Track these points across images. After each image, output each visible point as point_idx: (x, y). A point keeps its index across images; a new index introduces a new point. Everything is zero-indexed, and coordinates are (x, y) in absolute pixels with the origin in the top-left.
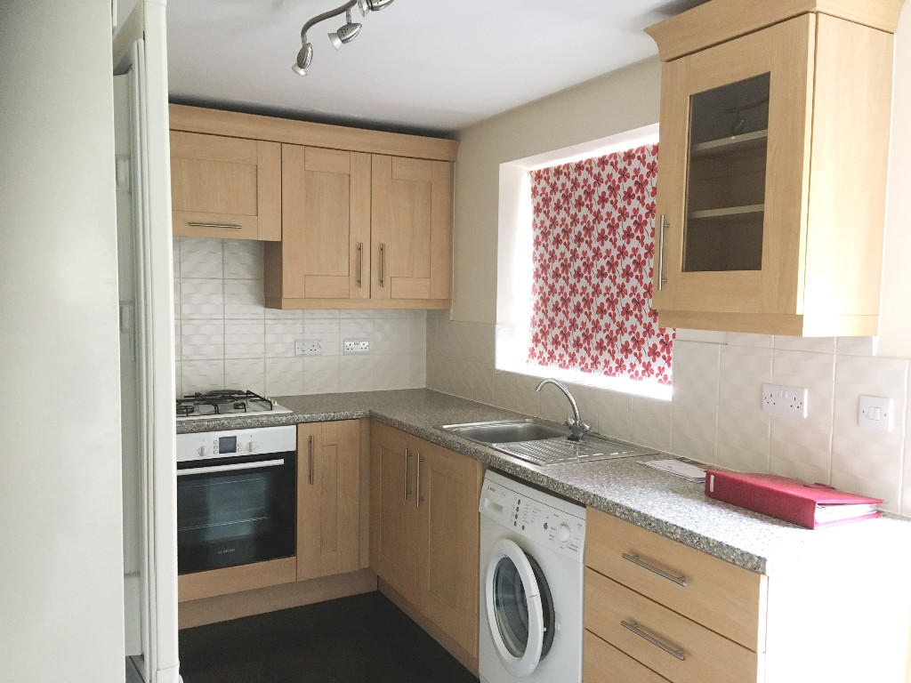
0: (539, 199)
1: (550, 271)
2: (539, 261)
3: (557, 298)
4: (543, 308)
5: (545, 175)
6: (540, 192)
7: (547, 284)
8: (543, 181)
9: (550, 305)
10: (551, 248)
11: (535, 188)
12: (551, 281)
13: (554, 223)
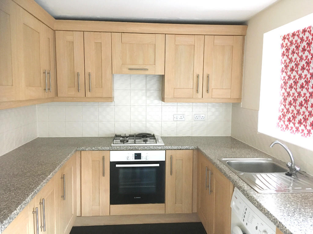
0: (284, 49)
1: (288, 85)
2: (283, 80)
3: (290, 99)
4: (284, 103)
5: (288, 37)
6: (285, 45)
7: (286, 91)
8: (286, 40)
9: (287, 102)
10: (289, 73)
11: (283, 44)
12: (288, 90)
13: (291, 60)
